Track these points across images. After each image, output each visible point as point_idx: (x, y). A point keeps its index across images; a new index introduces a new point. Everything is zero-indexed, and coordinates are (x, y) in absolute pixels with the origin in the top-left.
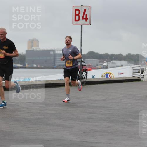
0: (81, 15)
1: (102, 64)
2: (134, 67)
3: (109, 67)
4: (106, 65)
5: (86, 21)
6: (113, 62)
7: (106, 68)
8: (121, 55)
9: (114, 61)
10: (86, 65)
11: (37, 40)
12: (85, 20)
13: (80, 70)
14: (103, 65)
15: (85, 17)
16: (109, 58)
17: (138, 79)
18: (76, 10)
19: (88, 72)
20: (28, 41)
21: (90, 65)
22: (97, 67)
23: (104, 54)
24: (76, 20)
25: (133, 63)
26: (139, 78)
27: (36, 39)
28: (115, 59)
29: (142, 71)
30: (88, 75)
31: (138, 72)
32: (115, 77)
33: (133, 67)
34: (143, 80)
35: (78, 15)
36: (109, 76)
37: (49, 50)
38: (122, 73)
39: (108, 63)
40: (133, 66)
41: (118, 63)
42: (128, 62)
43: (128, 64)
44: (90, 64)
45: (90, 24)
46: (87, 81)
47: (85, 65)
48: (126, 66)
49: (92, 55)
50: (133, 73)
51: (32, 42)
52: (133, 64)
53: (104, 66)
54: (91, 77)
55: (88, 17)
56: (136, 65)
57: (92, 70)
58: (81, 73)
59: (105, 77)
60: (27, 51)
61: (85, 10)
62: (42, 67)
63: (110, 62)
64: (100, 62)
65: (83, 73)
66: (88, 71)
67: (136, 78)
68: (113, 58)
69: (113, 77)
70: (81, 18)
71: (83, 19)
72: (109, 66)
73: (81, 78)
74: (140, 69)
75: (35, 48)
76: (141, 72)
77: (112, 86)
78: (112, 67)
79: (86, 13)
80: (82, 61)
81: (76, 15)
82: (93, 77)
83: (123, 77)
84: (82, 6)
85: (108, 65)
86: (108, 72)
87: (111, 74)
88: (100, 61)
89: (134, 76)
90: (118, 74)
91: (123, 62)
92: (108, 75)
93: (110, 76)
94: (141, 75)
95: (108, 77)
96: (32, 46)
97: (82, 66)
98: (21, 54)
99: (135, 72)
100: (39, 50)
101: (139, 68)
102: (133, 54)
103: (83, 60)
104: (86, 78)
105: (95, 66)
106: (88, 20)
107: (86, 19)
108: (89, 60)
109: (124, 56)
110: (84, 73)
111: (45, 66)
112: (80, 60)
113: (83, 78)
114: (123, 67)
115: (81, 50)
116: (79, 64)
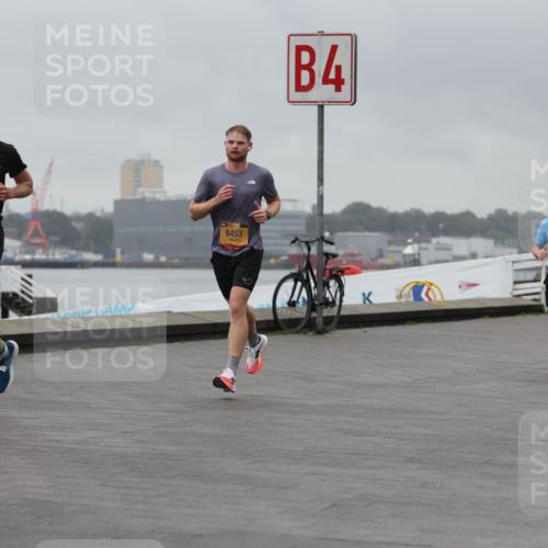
0: (319, 67)
1: (397, 252)
2: (518, 262)
3: (424, 261)
4: (414, 255)
5: (338, 89)
6: (438, 243)
7: (415, 265)
8: (468, 214)
9: (444, 240)
10: (341, 252)
11: (157, 162)
12: (332, 87)
13: (315, 272)
14: (404, 255)
15: (332, 75)
16: (423, 227)
17: (535, 306)
18: (299, 49)
19: (347, 280)
20: (123, 167)
21: (356, 252)
22: (381, 261)
23: (407, 214)
24: (299, 88)
25: (514, 247)
26: (539, 300)
27: (153, 157)
28: (447, 232)
30: (346, 290)
31: (535, 281)
32: (448, 297)
33: (514, 262)
35: (309, 67)
36: (427, 295)
38: (475, 285)
39: (424, 245)
40: (516, 257)
41: (460, 245)
42: (496, 243)
43: (498, 251)
44: (353, 248)
45: (353, 101)
46: (343, 312)
47: (335, 256)
48: (486, 257)
49: (362, 217)
50: (515, 283)
51: (138, 169)
52: (515, 250)
53: (407, 259)
54: (359, 300)
55: (346, 74)
57: (359, 272)
58: (321, 287)
59: (412, 299)
60: (117, 203)
61: (334, 49)
62: (176, 261)
63: (429, 242)
64: (390, 243)
65: (326, 284)
66: (346, 277)
67: (527, 301)
68: (441, 226)
69: (439, 298)
70: (319, 79)
71: (326, 81)
72: (424, 258)
73: (321, 304)
74: (540, 268)
75: (146, 193)
77: (435, 332)
78: (437, 262)
79: (336, 62)
80: (322, 239)
81: (299, 67)
82: (366, 297)
83: (478, 300)
84: (322, 34)
85: (423, 253)
86: (421, 280)
87: (433, 287)
88: (390, 238)
89: (519, 296)
90: (460, 286)
91: (479, 243)
92: (420, 292)
93: (430, 294)
95: (421, 299)
96: (139, 186)
97: (324, 258)
98: (98, 214)
99: (521, 279)
100: (162, 199)
101: (538, 264)
102: (515, 214)
103: (327, 234)
104: (338, 303)
105: (373, 260)
106: (346, 88)
107: (338, 83)
108: (350, 233)
109: (482, 221)
110: (332, 282)
111: (187, 259)
112: (318, 236)
113: (328, 304)
114: (479, 261)
115: (321, 198)
116: (314, 251)
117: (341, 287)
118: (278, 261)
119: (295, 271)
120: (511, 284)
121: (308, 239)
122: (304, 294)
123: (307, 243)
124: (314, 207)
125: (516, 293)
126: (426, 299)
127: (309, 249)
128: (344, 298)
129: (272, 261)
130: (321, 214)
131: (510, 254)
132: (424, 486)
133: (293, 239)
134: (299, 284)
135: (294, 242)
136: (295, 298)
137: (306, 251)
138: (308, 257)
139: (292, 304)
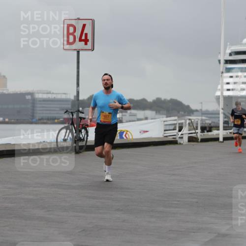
0: (78, 34)
2: (166, 121)
3: (124, 121)
4: (119, 118)
5: (86, 44)
6: (130, 113)
8: (144, 100)
9: (134, 111)
10: (87, 117)
11: (4, 77)
12: (83, 43)
13: (75, 126)
15: (83, 38)
17: (173, 141)
18: (69, 26)
24: (69, 43)
25: (164, 114)
26: (176, 138)
29: (179, 127)
30: (89, 134)
31: (173, 130)
32: (134, 137)
33: (164, 121)
34: (182, 142)
35: (72, 34)
36: (125, 136)
37: (24, 92)
38: (147, 131)
39: (124, 114)
40: (165, 119)
41: (140, 114)
42: (156, 113)
43: (157, 116)
45: (93, 49)
46: (88, 144)
47: (84, 118)
48: (152, 119)
50: (165, 131)
52: (165, 116)
55: (89, 37)
56: (170, 117)
58: (78, 132)
59: (119, 138)
61: (84, 26)
62: (13, 121)
63: (127, 112)
65: (80, 131)
66: (89, 128)
67: (170, 138)
68: (132, 105)
69: (131, 137)
70: (77, 39)
71: (81, 40)
72: (124, 119)
73: (78, 140)
74: (176, 124)
76: (177, 129)
77: (129, 153)
78: (130, 121)
79: (85, 32)
80: (79, 111)
81: (69, 34)
83: (148, 138)
84: (79, 19)
85: (124, 117)
86: (123, 129)
87: (128, 132)
89: (166, 136)
90: (140, 132)
91: (148, 113)
92: (122, 135)
93: (127, 135)
94: (177, 133)
95: (123, 138)
97: (80, 119)
99: (168, 129)
100: (7, 93)
101: (175, 122)
102: (165, 100)
103: (81, 109)
104: (85, 140)
106: (90, 43)
107: (86, 41)
109: (150, 102)
110: (83, 130)
111: (17, 120)
112: (76, 110)
113: (81, 140)
114: (149, 121)
115: (78, 93)
116: (75, 116)
117: (87, 132)
118: (59, 121)
119: (66, 125)
120: (163, 131)
121: (72, 111)
122: (70, 135)
123: (72, 113)
124: (75, 96)
125: (165, 135)
126: (125, 138)
127: (73, 115)
128: (88, 138)
129: (56, 121)
130: (78, 100)
131: (163, 118)
132: (124, 221)
133: (65, 111)
134: (68, 131)
135: (66, 112)
136: (66, 138)
137: (71, 116)
138: (72, 119)
139: (65, 140)
